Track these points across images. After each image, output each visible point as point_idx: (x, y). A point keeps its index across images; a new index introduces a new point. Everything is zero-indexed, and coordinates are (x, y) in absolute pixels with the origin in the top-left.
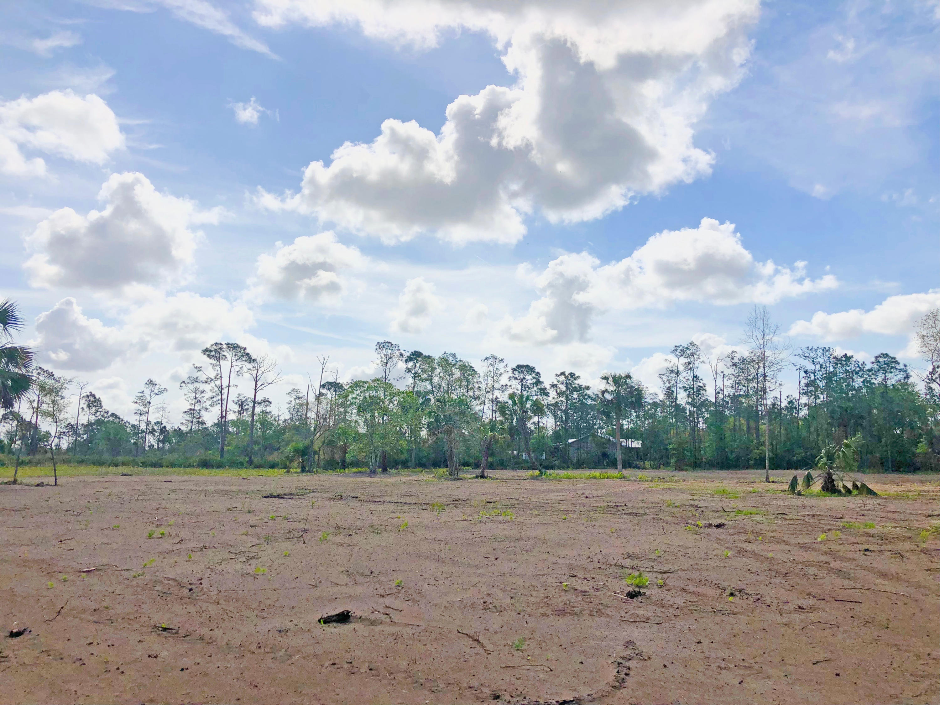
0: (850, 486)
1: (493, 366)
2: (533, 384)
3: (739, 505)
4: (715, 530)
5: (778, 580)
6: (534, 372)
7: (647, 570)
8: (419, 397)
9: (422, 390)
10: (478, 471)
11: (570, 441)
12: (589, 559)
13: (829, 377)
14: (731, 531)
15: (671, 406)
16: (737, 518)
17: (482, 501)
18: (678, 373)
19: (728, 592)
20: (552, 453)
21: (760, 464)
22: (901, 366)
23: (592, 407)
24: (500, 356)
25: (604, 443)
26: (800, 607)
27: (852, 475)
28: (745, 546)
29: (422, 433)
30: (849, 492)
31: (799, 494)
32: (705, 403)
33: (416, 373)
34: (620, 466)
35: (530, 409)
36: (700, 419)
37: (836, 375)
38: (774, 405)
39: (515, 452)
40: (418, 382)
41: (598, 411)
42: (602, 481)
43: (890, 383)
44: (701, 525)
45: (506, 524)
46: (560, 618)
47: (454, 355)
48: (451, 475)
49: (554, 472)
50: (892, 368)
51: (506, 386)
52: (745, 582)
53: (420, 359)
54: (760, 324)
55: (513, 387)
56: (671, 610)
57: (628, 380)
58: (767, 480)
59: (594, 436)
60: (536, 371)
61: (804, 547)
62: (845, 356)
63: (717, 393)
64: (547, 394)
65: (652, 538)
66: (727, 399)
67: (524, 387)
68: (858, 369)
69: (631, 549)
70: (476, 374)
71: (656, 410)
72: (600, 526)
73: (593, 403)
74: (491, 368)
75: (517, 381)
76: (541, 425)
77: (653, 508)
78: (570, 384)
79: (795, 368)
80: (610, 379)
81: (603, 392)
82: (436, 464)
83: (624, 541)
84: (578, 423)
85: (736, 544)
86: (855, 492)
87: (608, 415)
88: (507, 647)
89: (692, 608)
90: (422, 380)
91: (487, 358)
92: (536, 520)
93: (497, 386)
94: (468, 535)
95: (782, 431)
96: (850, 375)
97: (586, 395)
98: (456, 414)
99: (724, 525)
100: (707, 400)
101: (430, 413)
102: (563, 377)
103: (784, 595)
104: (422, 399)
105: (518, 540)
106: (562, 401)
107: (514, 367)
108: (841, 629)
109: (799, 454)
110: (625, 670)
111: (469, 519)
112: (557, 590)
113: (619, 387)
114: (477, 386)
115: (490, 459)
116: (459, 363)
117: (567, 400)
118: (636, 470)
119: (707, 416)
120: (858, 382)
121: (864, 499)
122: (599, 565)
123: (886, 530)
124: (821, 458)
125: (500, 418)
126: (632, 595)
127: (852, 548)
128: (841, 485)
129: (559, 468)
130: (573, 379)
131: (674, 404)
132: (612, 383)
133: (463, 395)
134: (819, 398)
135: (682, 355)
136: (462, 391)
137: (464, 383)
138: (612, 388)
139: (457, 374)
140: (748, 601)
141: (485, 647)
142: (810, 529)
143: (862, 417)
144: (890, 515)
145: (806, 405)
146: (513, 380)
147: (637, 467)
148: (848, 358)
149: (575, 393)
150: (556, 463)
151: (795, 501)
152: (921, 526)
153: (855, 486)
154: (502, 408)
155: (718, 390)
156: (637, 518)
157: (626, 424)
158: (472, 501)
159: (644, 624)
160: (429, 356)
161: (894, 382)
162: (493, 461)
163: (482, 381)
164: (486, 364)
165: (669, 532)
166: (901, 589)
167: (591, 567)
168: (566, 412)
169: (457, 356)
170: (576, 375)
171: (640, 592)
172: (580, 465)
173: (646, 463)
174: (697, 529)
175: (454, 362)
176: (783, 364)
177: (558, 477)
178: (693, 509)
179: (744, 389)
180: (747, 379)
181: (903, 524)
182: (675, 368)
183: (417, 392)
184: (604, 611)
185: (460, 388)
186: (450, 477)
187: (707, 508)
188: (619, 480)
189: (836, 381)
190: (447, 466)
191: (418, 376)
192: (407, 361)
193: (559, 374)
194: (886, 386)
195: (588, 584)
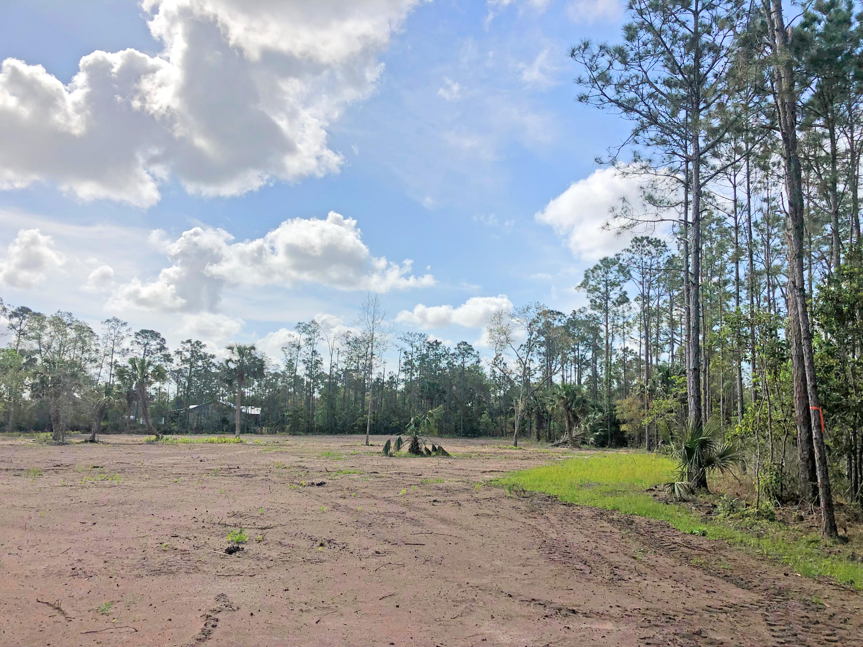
0: (430, 448)
1: (115, 329)
2: (157, 349)
3: (339, 465)
4: (316, 488)
5: (362, 530)
6: (159, 337)
7: (249, 526)
8: (23, 356)
9: (27, 348)
10: (88, 436)
11: (191, 407)
12: (195, 520)
13: (423, 358)
14: (330, 489)
15: (291, 377)
16: (337, 477)
17: (87, 466)
18: (299, 347)
19: (318, 543)
20: (172, 418)
21: (362, 430)
22: (475, 353)
23: (216, 375)
24: (124, 320)
25: (224, 410)
26: (376, 552)
27: (433, 439)
28: (341, 501)
29: (24, 395)
30: (429, 453)
31: (391, 455)
32: (321, 376)
33: (21, 330)
34: (237, 431)
35: (151, 375)
36: (316, 390)
37: (428, 357)
38: (378, 379)
39: (132, 417)
40: (23, 340)
41: (221, 379)
42: (219, 445)
43: (467, 365)
44: (304, 484)
45: (113, 488)
46: (154, 578)
47: (70, 314)
48: (56, 440)
49: (170, 437)
50: (469, 353)
51: (128, 350)
52: (335, 534)
53: (27, 316)
54: (372, 309)
55: (134, 351)
56: (265, 562)
57: (252, 351)
58: (367, 444)
59: (215, 402)
60: (161, 337)
61: (388, 500)
62: (436, 341)
63: (332, 367)
64: (171, 361)
65: (258, 497)
66: (340, 373)
67: (148, 352)
68: (444, 353)
69: (236, 508)
70: (94, 335)
71: (277, 380)
72: (211, 488)
73: (218, 371)
74: (112, 331)
75: (140, 346)
76: (163, 390)
77: (264, 469)
78: (196, 351)
79: (397, 349)
80: (235, 349)
81: (227, 361)
82: (39, 428)
83: (231, 501)
84: (200, 390)
85: (332, 500)
86: (434, 453)
87: (230, 382)
88: (91, 612)
89: (285, 559)
90: (29, 338)
91: (108, 321)
92: (145, 484)
93: (116, 349)
94: (67, 501)
95: (383, 402)
96: (438, 357)
97: (211, 363)
98: (65, 375)
99: (324, 483)
100: (323, 373)
101: (35, 374)
102: (189, 344)
103: (366, 543)
104: (26, 358)
105: (122, 504)
106: (186, 368)
107: (138, 332)
108: (406, 568)
109: (396, 422)
110: (213, 623)
111: (70, 484)
112: (156, 551)
113: (243, 357)
114: (94, 348)
115: (103, 424)
116: (76, 324)
117: (192, 367)
118: (253, 435)
119: (322, 387)
120: (443, 364)
121: (439, 459)
122: (203, 525)
123: (451, 484)
124: (411, 425)
125: (119, 383)
126: (230, 551)
127: (425, 499)
128: (424, 447)
129: (177, 433)
130: (199, 347)
131: (293, 375)
132: (237, 353)
133: (77, 357)
134: (414, 375)
135: (304, 332)
136: (76, 352)
137: (79, 344)
138: (236, 358)
139: (72, 334)
140: (335, 550)
141: (67, 614)
142: (396, 485)
143: (444, 392)
144: (456, 472)
145: (403, 380)
146: (136, 345)
147: (256, 433)
148: (438, 344)
149: (200, 361)
150: (176, 428)
151: (387, 461)
152: (477, 480)
153: (434, 449)
154: (121, 373)
155: (333, 364)
156: (247, 479)
157: (248, 392)
158: (77, 466)
159: (238, 577)
160: (39, 313)
161: (469, 365)
162: (107, 426)
163: (101, 344)
164: (106, 326)
165: (274, 491)
166: (455, 531)
167: (194, 526)
168: (189, 379)
169: (73, 316)
170: (203, 344)
171: (238, 548)
172: (199, 430)
173: (264, 428)
174: (301, 487)
175: (69, 322)
176: (388, 345)
177: (175, 441)
178: (299, 470)
179: (355, 364)
180: (358, 356)
181: (465, 479)
182: (297, 343)
183: (21, 351)
184: (201, 568)
185: (74, 349)
186: (54, 442)
187: (312, 468)
188: (235, 445)
189: (428, 362)
190: (52, 431)
191: (23, 334)
192: (11, 317)
193: (185, 341)
194: (463, 367)
195: (190, 543)
